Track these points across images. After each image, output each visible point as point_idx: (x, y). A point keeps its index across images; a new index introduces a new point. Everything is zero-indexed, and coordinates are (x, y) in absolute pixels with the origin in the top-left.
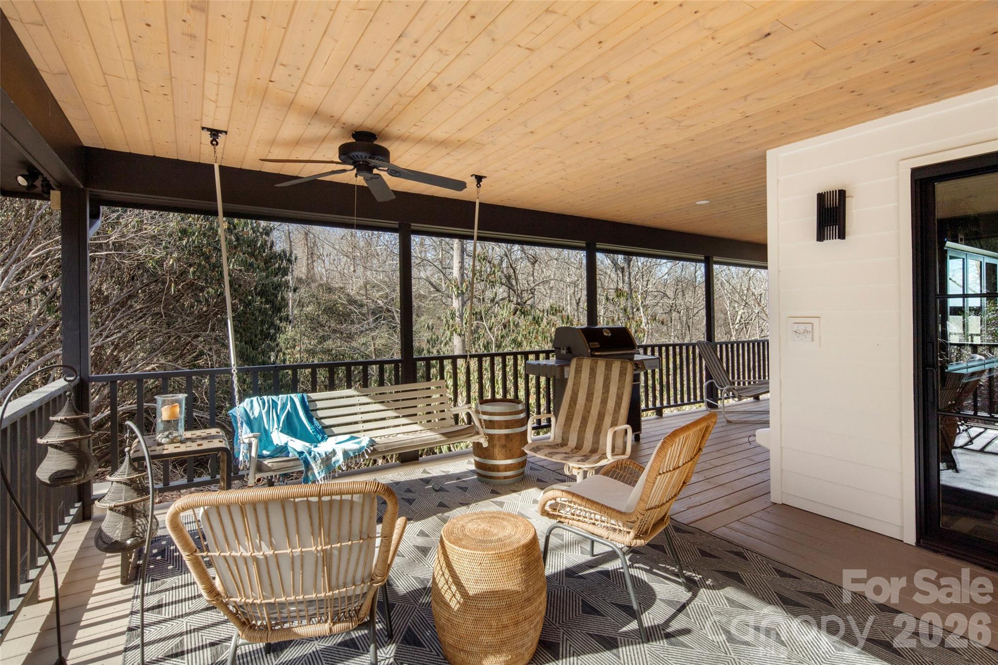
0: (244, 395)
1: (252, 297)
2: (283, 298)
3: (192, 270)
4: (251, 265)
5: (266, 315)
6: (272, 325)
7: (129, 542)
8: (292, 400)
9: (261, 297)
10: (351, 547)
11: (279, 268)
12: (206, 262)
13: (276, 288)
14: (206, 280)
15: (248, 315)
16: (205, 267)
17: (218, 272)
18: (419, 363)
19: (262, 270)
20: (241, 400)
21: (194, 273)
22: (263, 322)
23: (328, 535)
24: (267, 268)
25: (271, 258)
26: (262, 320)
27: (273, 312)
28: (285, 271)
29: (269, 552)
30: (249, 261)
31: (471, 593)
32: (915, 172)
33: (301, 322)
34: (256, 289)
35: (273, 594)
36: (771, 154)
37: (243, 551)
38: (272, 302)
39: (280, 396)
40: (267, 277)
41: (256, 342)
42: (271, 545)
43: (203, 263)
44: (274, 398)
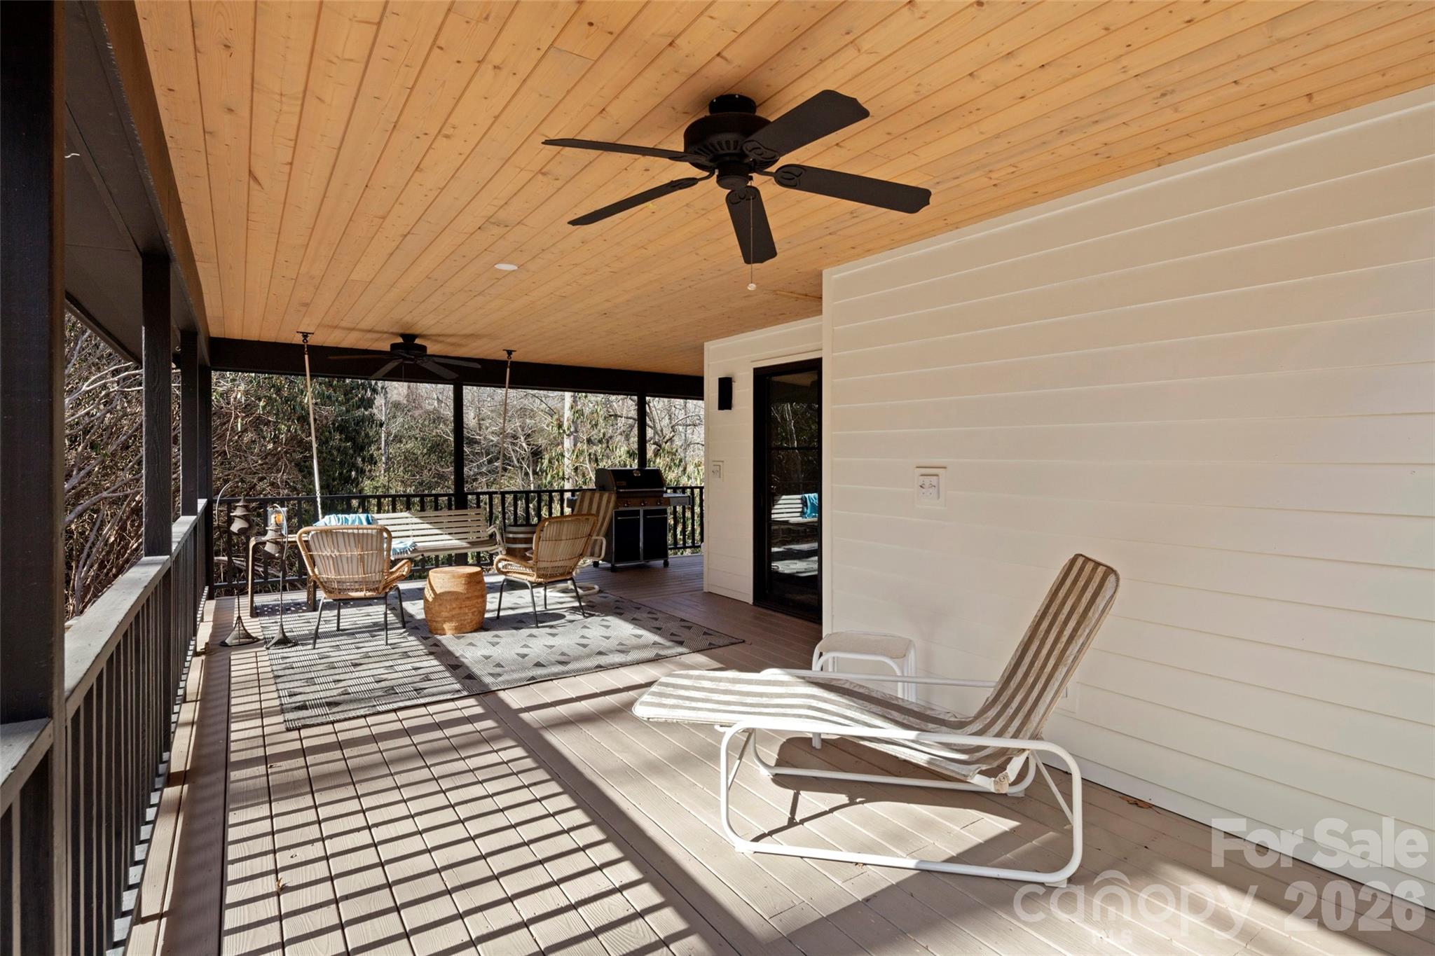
0: (324, 514)
1: (330, 433)
2: (367, 435)
3: (262, 404)
4: (329, 397)
5: (346, 455)
6: (354, 466)
7: (277, 555)
8: (359, 518)
9: (341, 433)
10: (372, 554)
11: (362, 400)
12: (278, 395)
13: (358, 423)
14: (277, 415)
15: (325, 455)
16: (276, 401)
17: (290, 406)
18: (470, 497)
19: (341, 404)
20: (323, 517)
21: (264, 408)
22: (342, 463)
23: (362, 548)
24: (348, 401)
25: (353, 388)
26: (341, 462)
27: (355, 452)
28: (369, 403)
29: (337, 554)
30: (326, 393)
31: (438, 592)
32: (756, 370)
33: (398, 462)
34: (333, 424)
35: (339, 575)
36: (706, 344)
37: (327, 553)
38: (353, 440)
39: (351, 515)
40: (348, 411)
41: (334, 486)
42: (338, 551)
43: (274, 396)
44: (347, 516)
